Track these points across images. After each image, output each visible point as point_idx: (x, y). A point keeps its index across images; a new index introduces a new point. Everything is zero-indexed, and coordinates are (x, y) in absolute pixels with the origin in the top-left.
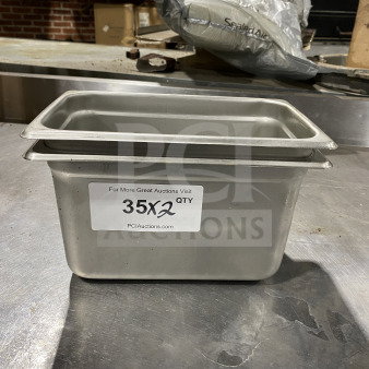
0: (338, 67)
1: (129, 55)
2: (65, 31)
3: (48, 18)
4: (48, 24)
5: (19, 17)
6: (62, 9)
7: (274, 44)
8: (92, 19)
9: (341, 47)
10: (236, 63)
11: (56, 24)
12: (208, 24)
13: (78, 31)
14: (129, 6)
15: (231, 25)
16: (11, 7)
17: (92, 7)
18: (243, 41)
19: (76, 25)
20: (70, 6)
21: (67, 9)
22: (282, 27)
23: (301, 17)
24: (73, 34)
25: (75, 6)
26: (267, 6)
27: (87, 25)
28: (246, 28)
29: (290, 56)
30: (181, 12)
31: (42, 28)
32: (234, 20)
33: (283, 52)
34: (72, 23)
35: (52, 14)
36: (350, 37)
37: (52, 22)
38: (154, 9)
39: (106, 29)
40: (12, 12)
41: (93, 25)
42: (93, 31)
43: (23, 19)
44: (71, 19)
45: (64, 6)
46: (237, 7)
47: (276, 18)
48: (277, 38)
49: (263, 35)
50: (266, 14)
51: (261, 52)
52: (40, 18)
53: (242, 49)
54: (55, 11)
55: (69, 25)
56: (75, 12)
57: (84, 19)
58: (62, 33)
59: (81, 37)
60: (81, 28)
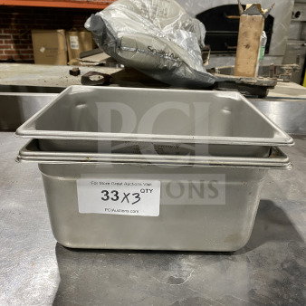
0: (228, 77)
1: (72, 73)
2: (6, 52)
6: (3, 34)
7: (184, 63)
8: (31, 42)
9: (229, 58)
10: (157, 77)
12: (136, 51)
13: (18, 52)
14: (61, 31)
15: (152, 51)
17: (30, 32)
18: (162, 62)
19: (16, 47)
20: (10, 32)
21: (8, 34)
22: (188, 50)
23: (200, 42)
24: (14, 55)
25: (15, 32)
26: (175, 35)
27: (26, 47)
28: (163, 53)
29: (195, 71)
30: (116, 43)
32: (154, 47)
33: (190, 68)
34: (12, 45)
36: (235, 50)
38: (83, 33)
39: (43, 50)
41: (32, 47)
42: (32, 52)
44: (10, 42)
45: (5, 32)
46: (155, 38)
47: (182, 44)
48: (185, 59)
49: (175, 57)
50: (176, 41)
51: (174, 68)
53: (161, 67)
55: (10, 47)
56: (15, 37)
57: (22, 42)
58: (4, 54)
59: (21, 57)
60: (20, 50)
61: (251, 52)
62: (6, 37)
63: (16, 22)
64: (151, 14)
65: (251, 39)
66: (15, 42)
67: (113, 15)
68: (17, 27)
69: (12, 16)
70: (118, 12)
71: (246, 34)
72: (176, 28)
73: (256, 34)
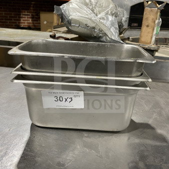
1: (51, 36)
2: (27, 23)
3: (20, 17)
4: (20, 20)
5: (7, 17)
6: (26, 13)
8: (39, 18)
11: (23, 20)
12: (79, 26)
13: (33, 23)
15: (88, 27)
16: (3, 13)
17: (39, 13)
18: (93, 33)
19: (32, 20)
20: (30, 12)
24: (31, 25)
25: (32, 12)
26: (105, 18)
27: (37, 21)
28: (94, 28)
29: (112, 39)
30: (68, 21)
31: (17, 22)
32: (89, 25)
33: (109, 38)
34: (30, 20)
35: (22, 16)
37: (22, 19)
39: (45, 23)
40: (4, 15)
41: (40, 21)
42: (40, 23)
43: (8, 18)
44: (29, 18)
45: (27, 12)
46: (91, 20)
49: (101, 31)
51: (100, 37)
52: (16, 17)
54: (23, 15)
56: (32, 15)
57: (36, 18)
58: (26, 24)
59: (35, 26)
60: (35, 22)
61: (150, 30)
62: (28, 15)
63: (33, 7)
64: (94, 6)
65: (150, 22)
66: (32, 18)
67: (71, 6)
68: (34, 10)
69: (31, 4)
70: (74, 4)
71: (147, 19)
72: (107, 14)
73: (153, 19)
